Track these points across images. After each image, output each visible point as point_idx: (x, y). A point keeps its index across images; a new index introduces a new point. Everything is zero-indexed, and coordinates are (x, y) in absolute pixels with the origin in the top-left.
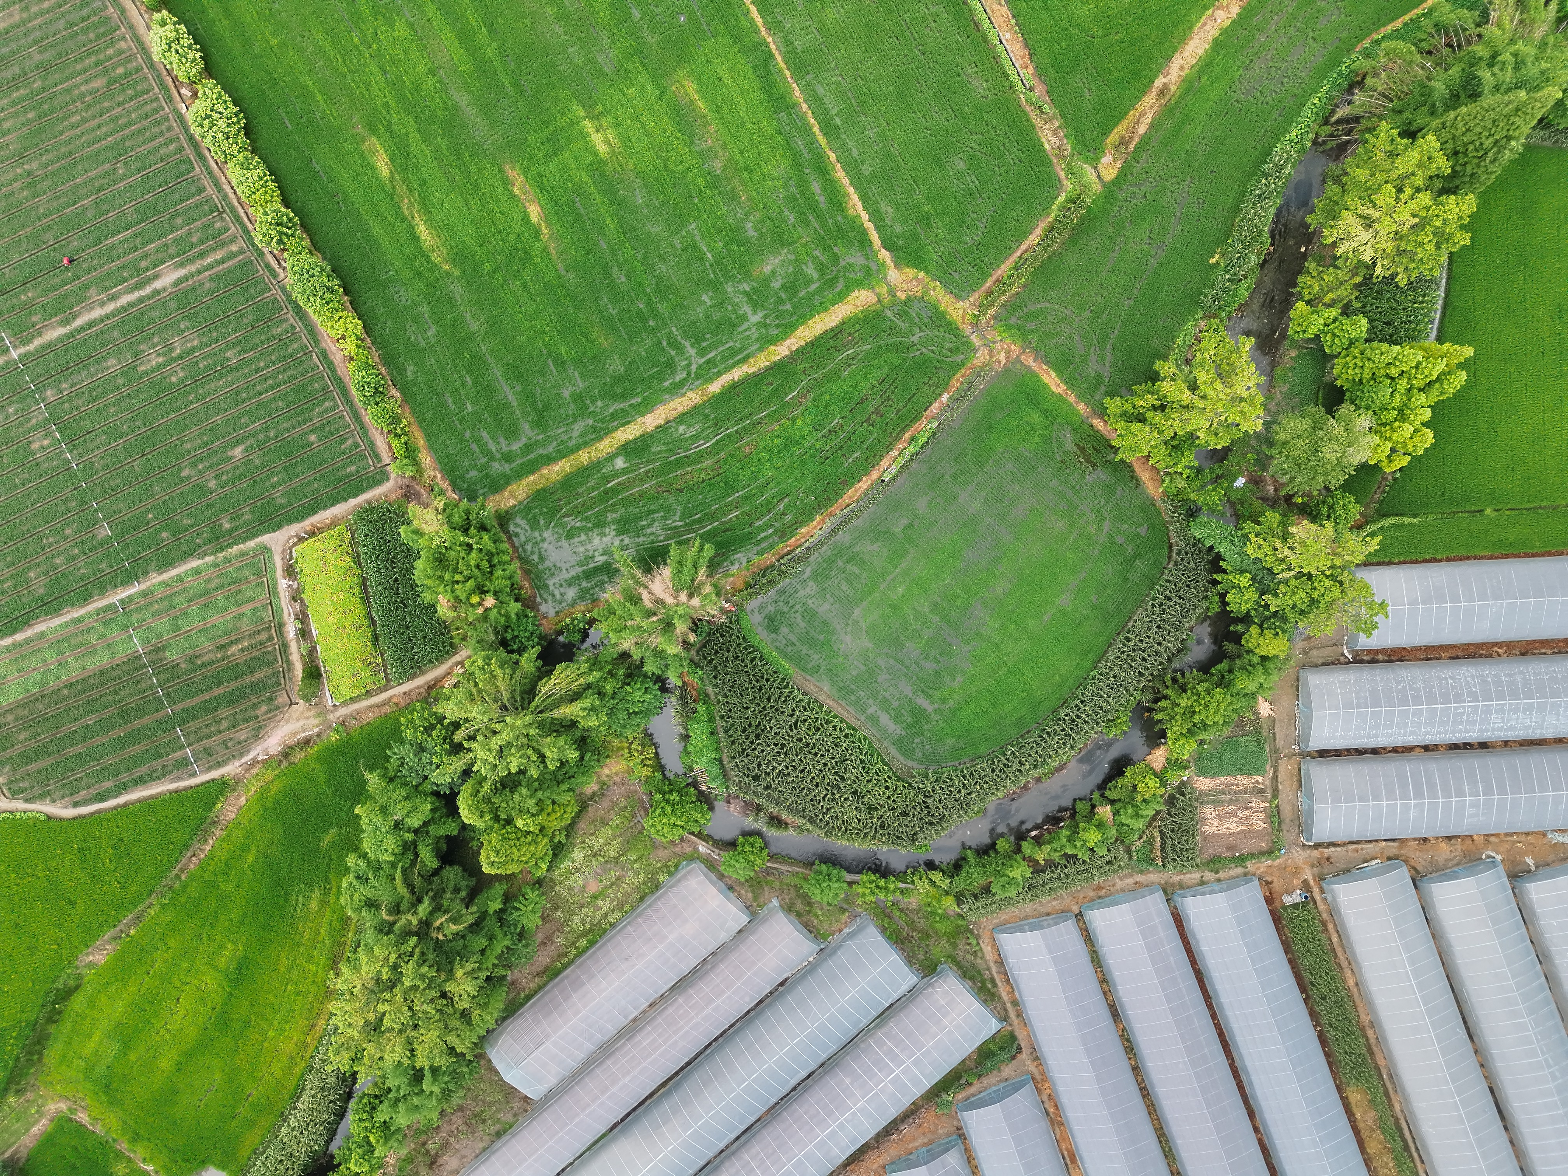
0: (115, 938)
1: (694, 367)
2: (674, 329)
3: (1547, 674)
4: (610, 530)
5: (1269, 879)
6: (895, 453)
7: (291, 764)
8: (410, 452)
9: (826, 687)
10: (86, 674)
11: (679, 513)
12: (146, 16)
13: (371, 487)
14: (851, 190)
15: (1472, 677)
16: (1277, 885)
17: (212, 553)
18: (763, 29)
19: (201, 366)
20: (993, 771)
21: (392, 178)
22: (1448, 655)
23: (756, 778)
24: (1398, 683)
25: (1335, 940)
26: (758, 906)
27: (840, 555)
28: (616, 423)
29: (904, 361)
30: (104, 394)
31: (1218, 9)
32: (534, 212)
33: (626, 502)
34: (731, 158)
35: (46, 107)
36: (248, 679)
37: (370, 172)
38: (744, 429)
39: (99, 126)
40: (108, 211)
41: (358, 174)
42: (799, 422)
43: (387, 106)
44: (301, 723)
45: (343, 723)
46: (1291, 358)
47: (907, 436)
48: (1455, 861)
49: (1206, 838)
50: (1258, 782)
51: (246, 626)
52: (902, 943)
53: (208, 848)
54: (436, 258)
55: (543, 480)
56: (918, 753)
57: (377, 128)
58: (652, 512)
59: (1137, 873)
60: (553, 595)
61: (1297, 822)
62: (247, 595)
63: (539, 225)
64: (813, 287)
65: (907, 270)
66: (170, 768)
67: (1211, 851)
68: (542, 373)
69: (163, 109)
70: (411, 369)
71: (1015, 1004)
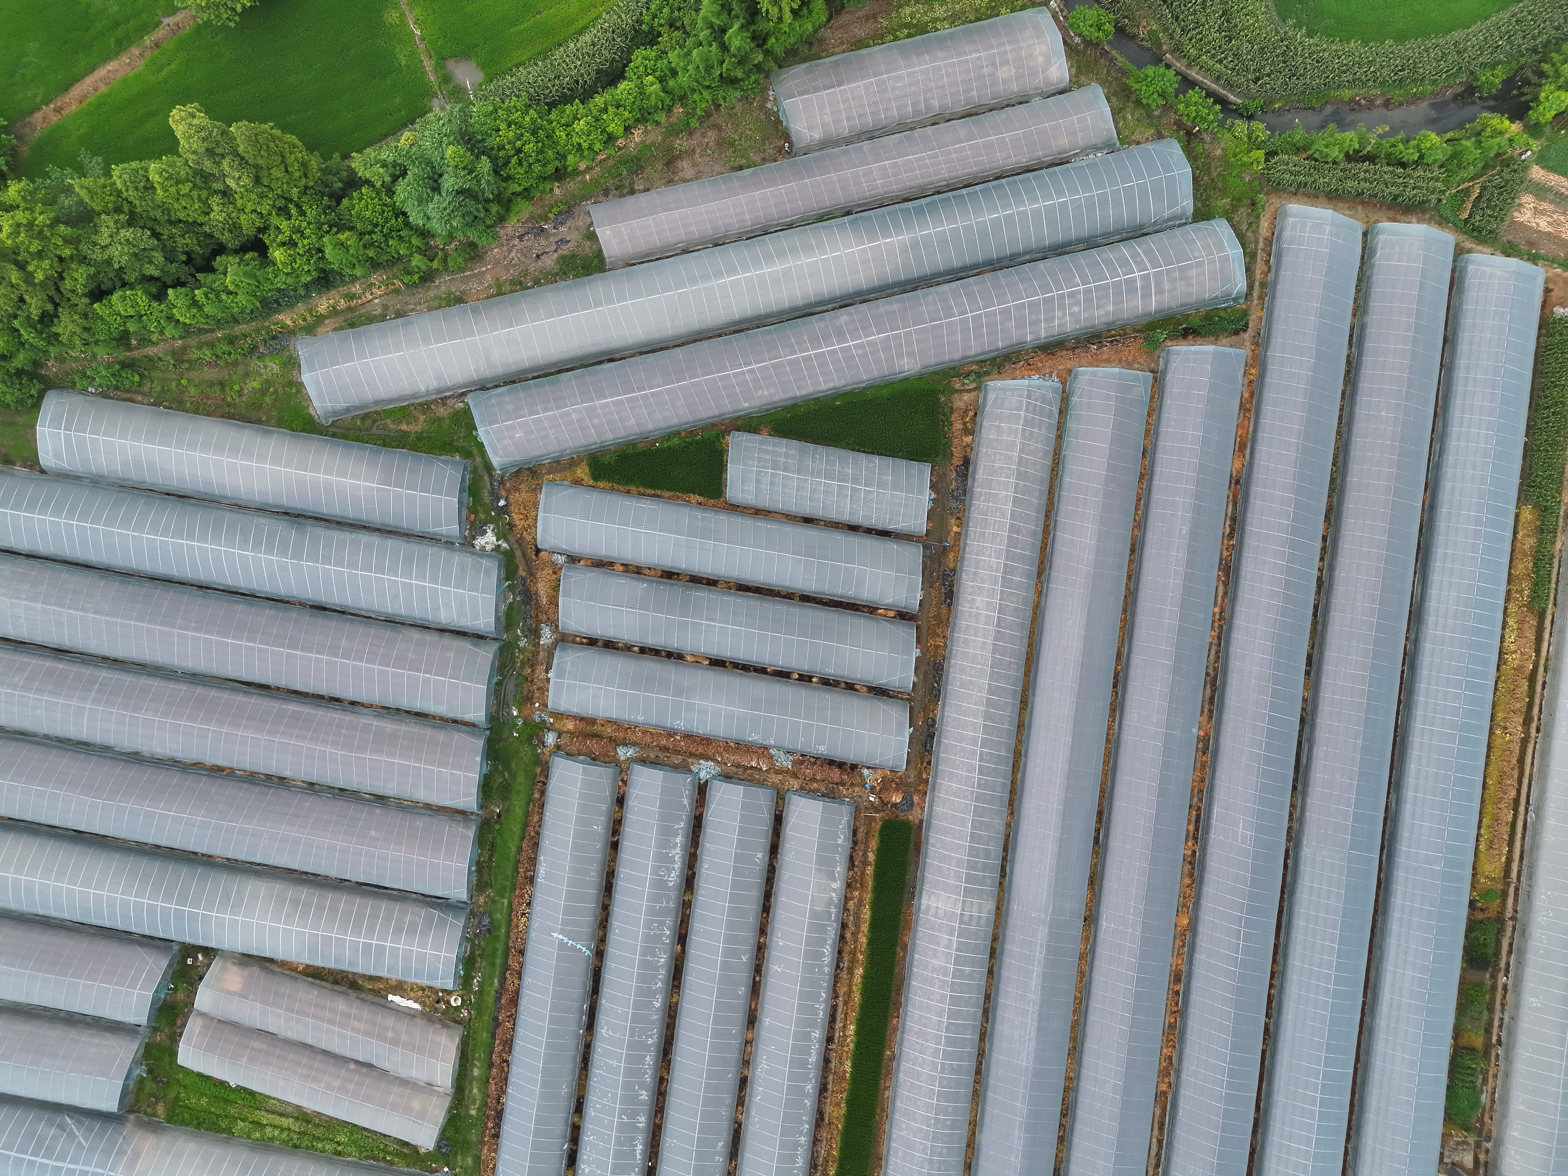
16: (1555, 296)
49: (1513, 223)
67: (1510, 237)
71: (1263, 285)
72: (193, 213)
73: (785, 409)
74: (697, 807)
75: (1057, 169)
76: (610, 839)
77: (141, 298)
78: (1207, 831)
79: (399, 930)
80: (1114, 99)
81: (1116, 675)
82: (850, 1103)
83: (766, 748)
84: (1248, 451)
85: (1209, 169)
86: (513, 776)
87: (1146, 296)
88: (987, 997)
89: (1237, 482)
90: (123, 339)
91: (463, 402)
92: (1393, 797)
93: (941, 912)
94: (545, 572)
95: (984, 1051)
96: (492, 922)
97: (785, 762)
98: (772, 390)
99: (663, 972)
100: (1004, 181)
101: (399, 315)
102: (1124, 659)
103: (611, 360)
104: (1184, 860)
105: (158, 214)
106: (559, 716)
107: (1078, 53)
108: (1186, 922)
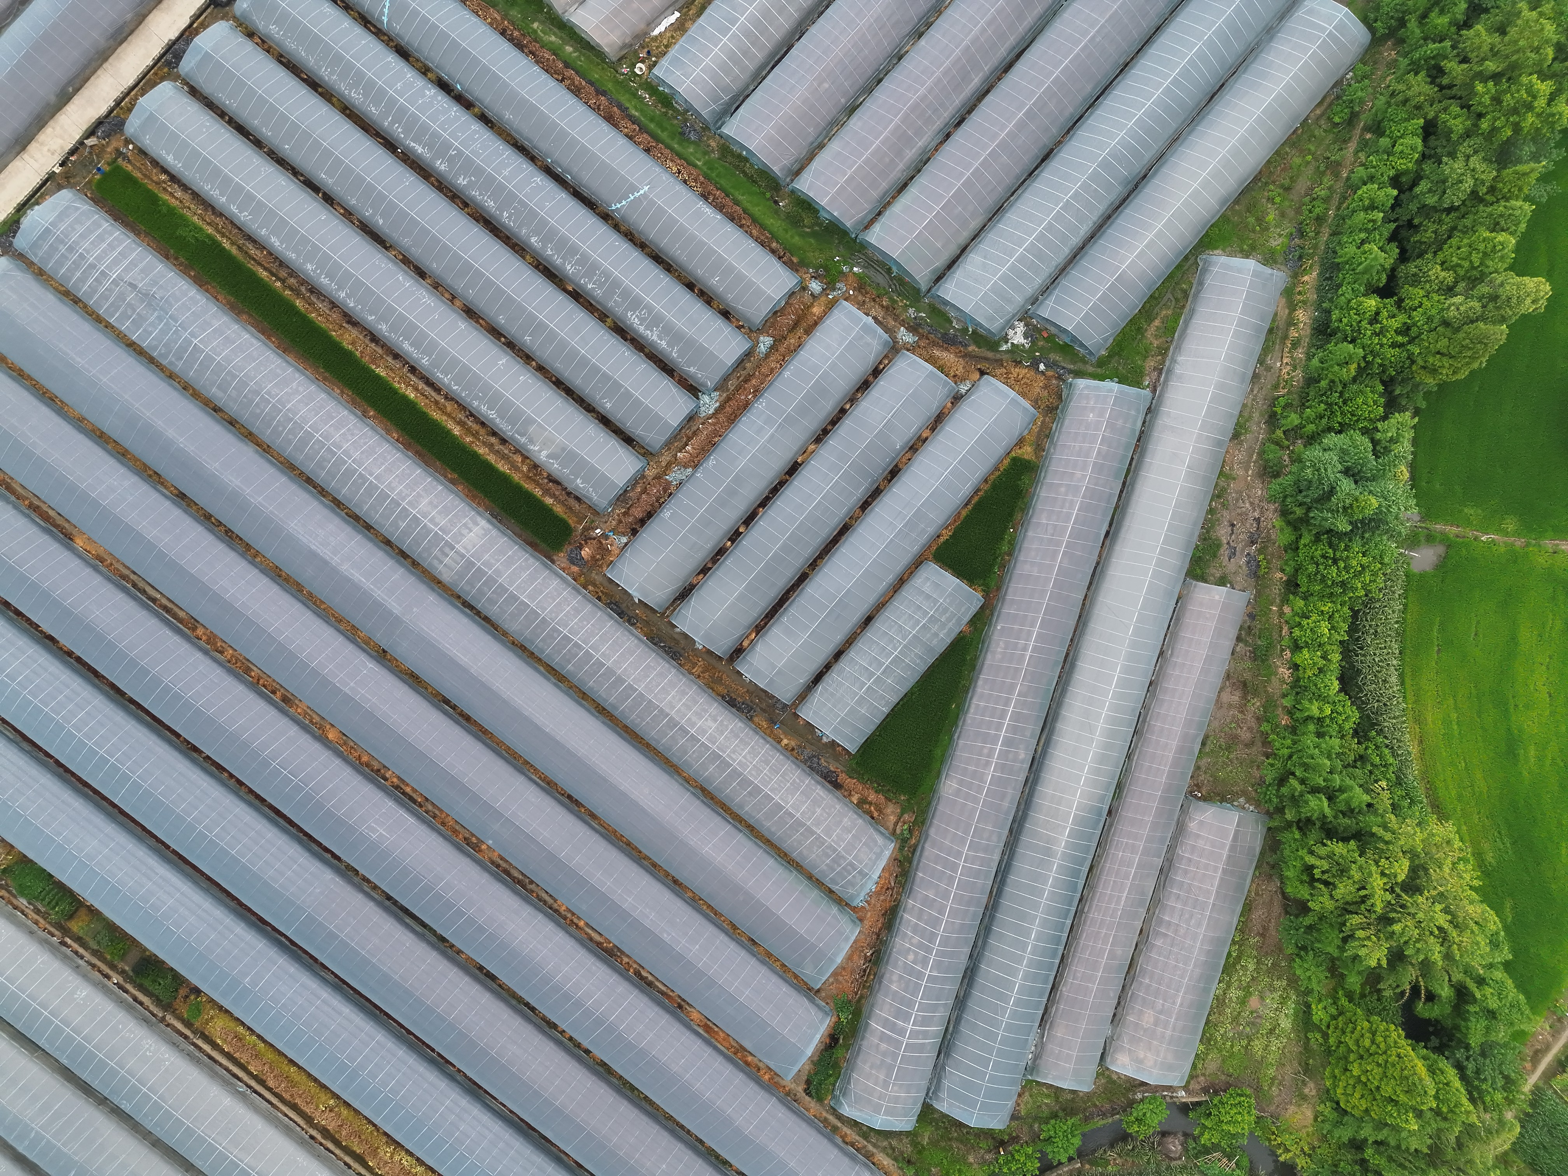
71: (835, 1129)
72: (1451, 252)
73: (976, 658)
74: (681, 377)
75: (1041, 1012)
76: (699, 286)
77: (1402, 164)
78: (398, 801)
79: (732, 56)
80: (1069, 1097)
81: (577, 803)
82: (349, 355)
83: (695, 467)
84: (701, 1031)
85: (962, 1142)
86: (803, 235)
87: (886, 1023)
88: (368, 527)
89: (680, 1007)
90: (1377, 128)
91: (1148, 386)
92: (330, 977)
93: (465, 532)
94: (961, 369)
95: (324, 496)
96: (688, 140)
97: (674, 476)
98: (998, 656)
99: (559, 261)
100: (1057, 961)
101: (1255, 377)
102: (588, 818)
103: (1107, 533)
104: (385, 767)
105: (1467, 222)
106: (831, 305)
107: (1128, 1090)
108: (330, 736)
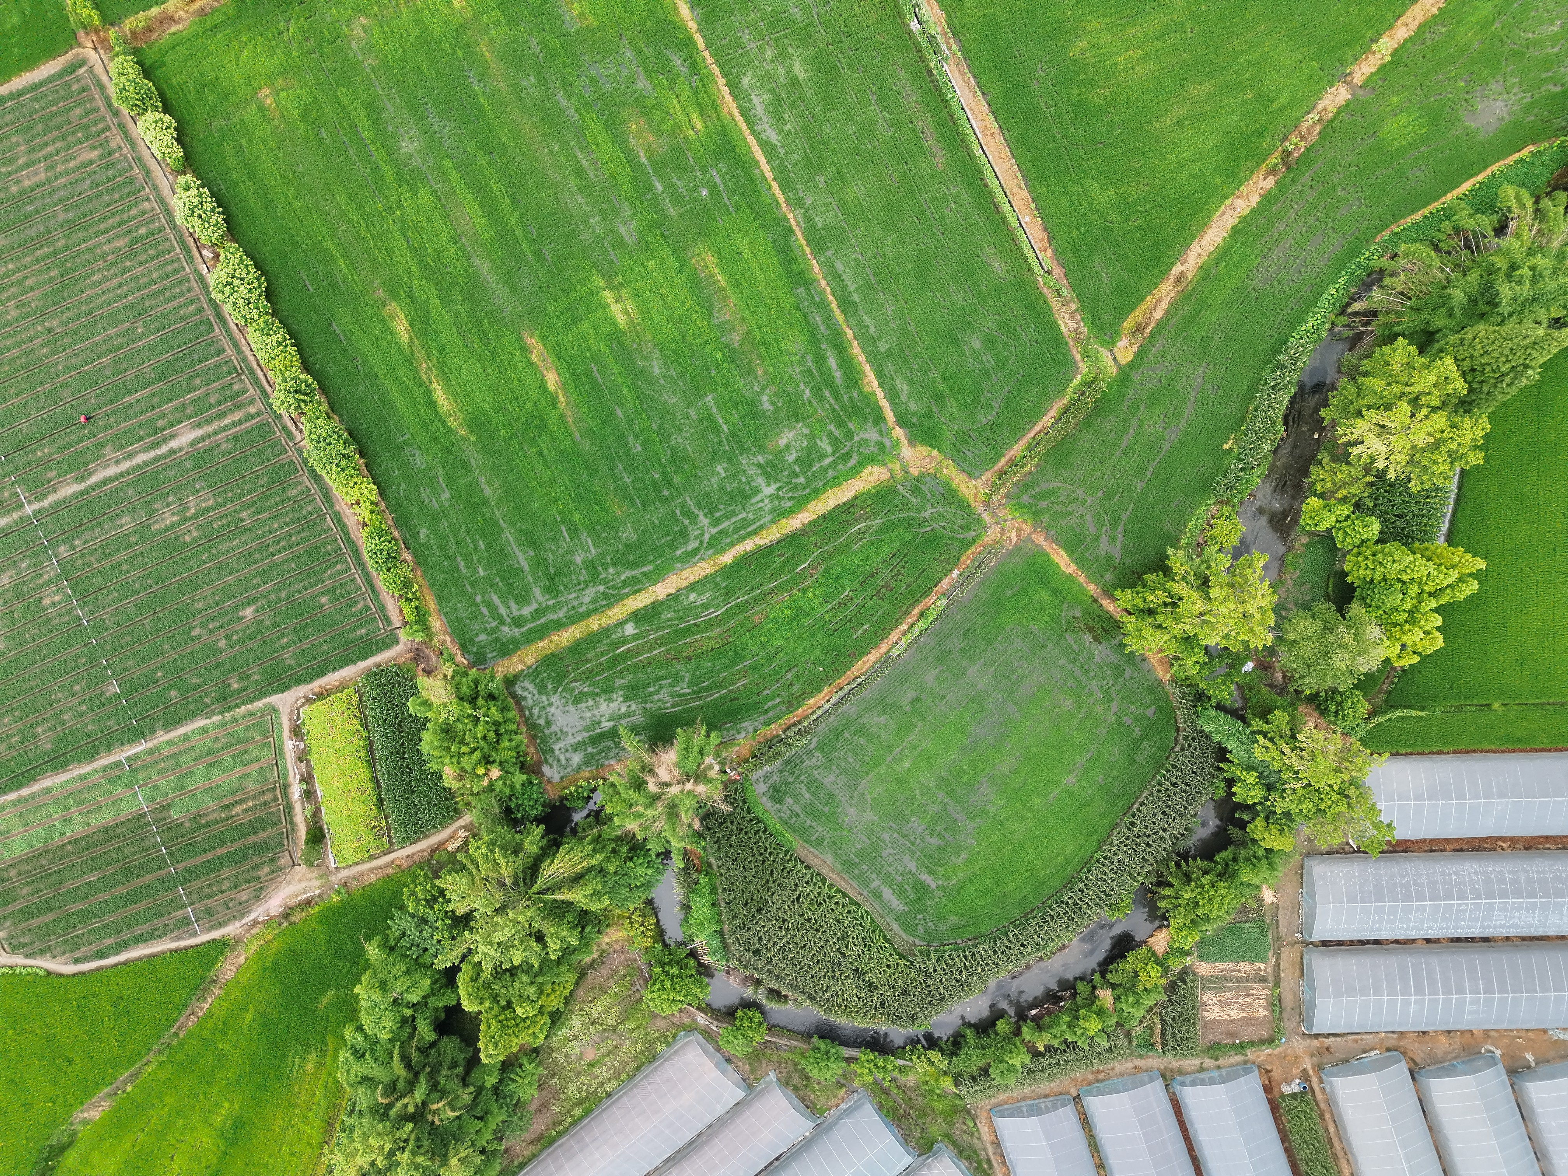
0: (111, 1095)
1: (706, 537)
2: (688, 499)
3: (1551, 873)
4: (618, 697)
5: (1269, 1068)
6: (904, 627)
7: (291, 924)
8: (421, 616)
9: (830, 859)
10: (90, 831)
11: (687, 680)
12: (171, 178)
13: (380, 650)
14: (867, 367)
15: (1476, 873)
16: (1276, 1074)
17: (219, 713)
18: (784, 205)
19: (215, 526)
20: (995, 952)
21: (411, 344)
22: (1452, 847)
23: (757, 952)
24: (1403, 877)
25: (1332, 1129)
26: (756, 1079)
27: (847, 726)
28: (626, 591)
29: (915, 536)
30: (117, 551)
31: (1238, 197)
32: (552, 380)
33: (635, 668)
34: (749, 333)
35: (69, 265)
36: (251, 839)
37: (389, 337)
38: (755, 599)
39: (120, 285)
40: (126, 370)
41: (377, 339)
42: (810, 594)
43: (408, 272)
44: (303, 885)
45: (345, 885)
46: (1303, 545)
47: (917, 610)
48: (1454, 1055)
49: (1206, 1024)
50: (1260, 969)
51: (251, 786)
52: (899, 1120)
53: (207, 1006)
54: (452, 424)
55: (552, 646)
56: (921, 929)
57: (398, 295)
58: (659, 679)
59: (1137, 1057)
60: (559, 761)
61: (1298, 1011)
62: (254, 755)
63: (556, 393)
64: (827, 461)
65: (920, 448)
66: (171, 927)
67: (1211, 1037)
68: (554, 539)
69: (184, 269)
70: (423, 532)
